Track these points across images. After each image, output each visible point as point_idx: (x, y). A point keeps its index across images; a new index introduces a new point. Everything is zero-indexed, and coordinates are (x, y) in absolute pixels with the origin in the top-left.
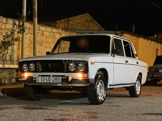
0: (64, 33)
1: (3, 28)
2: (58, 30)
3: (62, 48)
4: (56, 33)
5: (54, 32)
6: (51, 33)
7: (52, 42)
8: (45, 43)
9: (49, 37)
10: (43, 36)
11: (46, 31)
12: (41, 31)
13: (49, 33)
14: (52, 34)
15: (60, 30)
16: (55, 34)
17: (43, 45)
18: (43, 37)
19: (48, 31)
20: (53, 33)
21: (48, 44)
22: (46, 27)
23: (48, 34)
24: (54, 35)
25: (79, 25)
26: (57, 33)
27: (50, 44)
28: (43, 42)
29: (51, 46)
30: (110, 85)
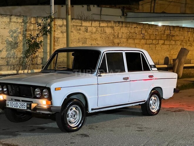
0: (117, 26)
1: (32, 29)
2: (109, 24)
3: (115, 44)
4: (106, 27)
5: (103, 27)
6: (99, 27)
7: (100, 37)
8: (90, 41)
9: (95, 33)
10: (87, 32)
11: (91, 26)
12: (84, 28)
13: (95, 28)
14: (99, 29)
15: (111, 23)
16: (104, 28)
17: (87, 43)
18: (87, 34)
19: (93, 27)
20: (101, 28)
21: (95, 40)
22: (91, 22)
23: (94, 30)
24: (102, 30)
25: (172, 3)
26: (108, 27)
27: (98, 40)
28: (88, 39)
29: (98, 43)
30: (92, 110)
